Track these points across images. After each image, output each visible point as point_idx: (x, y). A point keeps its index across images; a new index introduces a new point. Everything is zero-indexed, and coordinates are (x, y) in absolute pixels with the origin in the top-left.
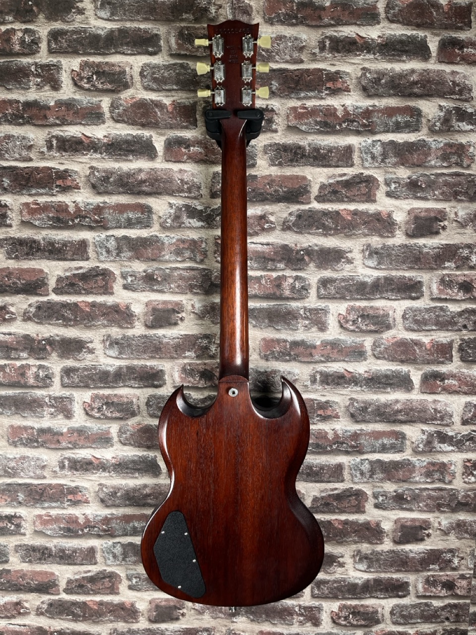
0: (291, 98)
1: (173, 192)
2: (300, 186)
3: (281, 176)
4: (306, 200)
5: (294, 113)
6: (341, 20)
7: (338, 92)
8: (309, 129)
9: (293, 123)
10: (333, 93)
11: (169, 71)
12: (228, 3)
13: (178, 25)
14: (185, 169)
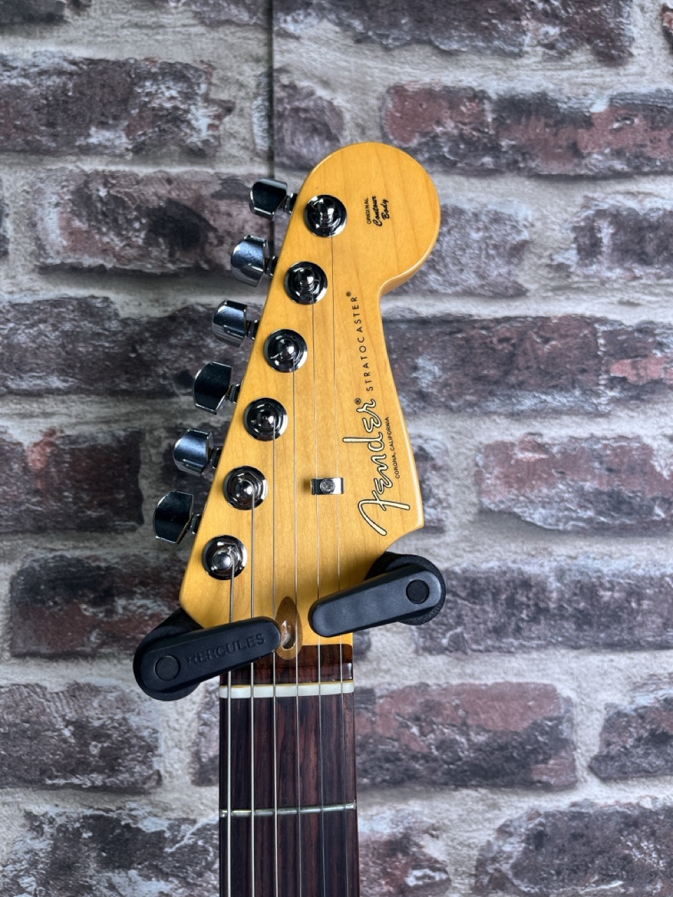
0: (488, 414)
1: (43, 772)
2: (535, 723)
3: (461, 691)
4: (556, 776)
5: (501, 463)
6: (649, 159)
7: (653, 392)
8: (558, 520)
9: (498, 498)
10: (637, 398)
11: (32, 326)
12: (256, 96)
13: (70, 167)
14: (95, 680)
